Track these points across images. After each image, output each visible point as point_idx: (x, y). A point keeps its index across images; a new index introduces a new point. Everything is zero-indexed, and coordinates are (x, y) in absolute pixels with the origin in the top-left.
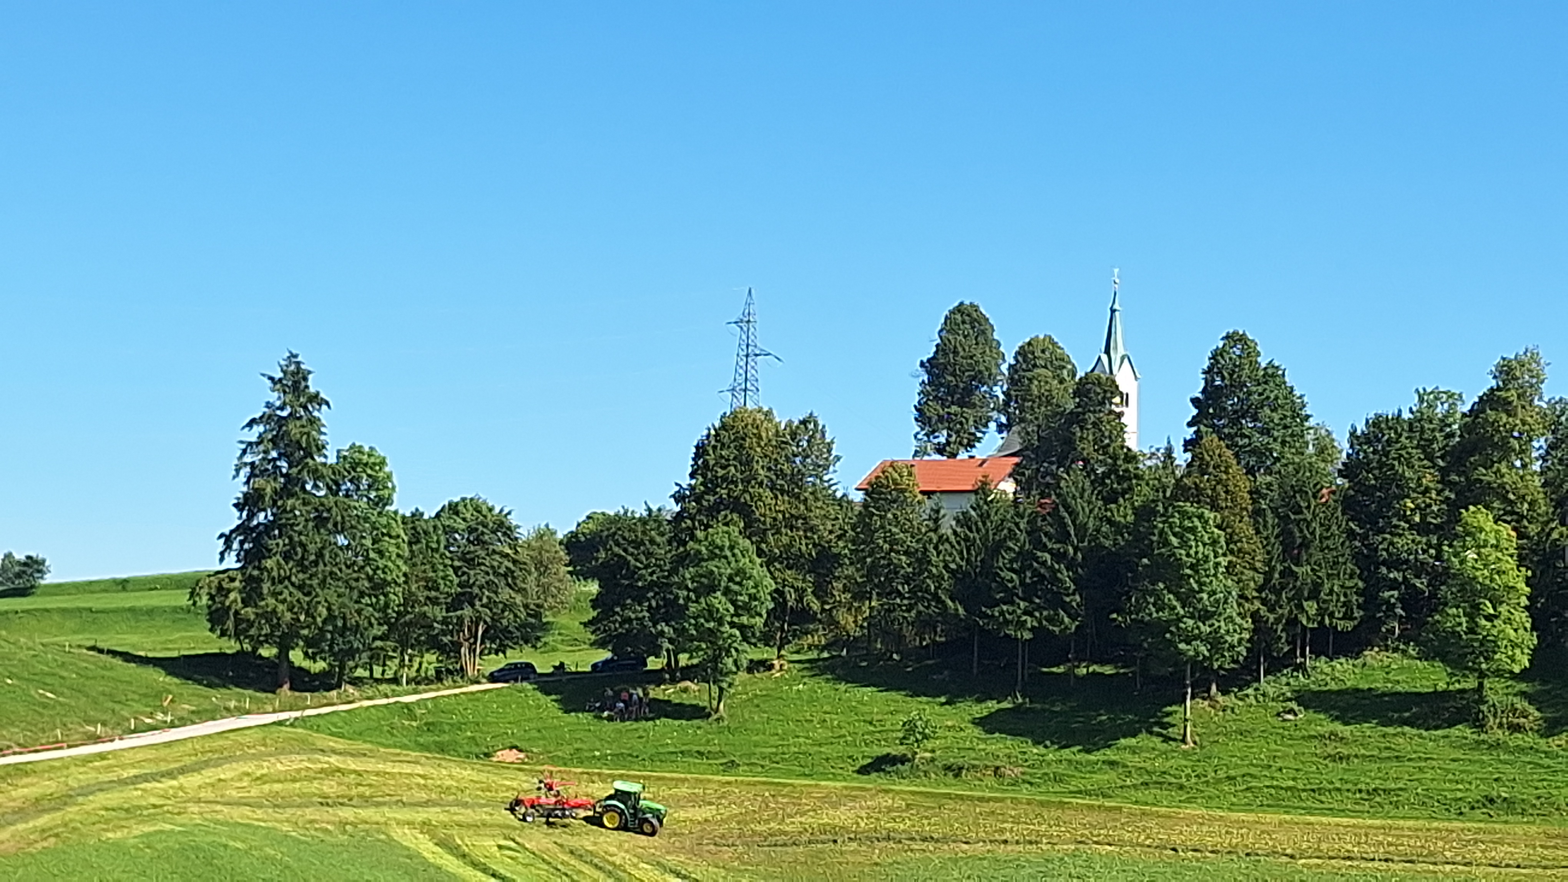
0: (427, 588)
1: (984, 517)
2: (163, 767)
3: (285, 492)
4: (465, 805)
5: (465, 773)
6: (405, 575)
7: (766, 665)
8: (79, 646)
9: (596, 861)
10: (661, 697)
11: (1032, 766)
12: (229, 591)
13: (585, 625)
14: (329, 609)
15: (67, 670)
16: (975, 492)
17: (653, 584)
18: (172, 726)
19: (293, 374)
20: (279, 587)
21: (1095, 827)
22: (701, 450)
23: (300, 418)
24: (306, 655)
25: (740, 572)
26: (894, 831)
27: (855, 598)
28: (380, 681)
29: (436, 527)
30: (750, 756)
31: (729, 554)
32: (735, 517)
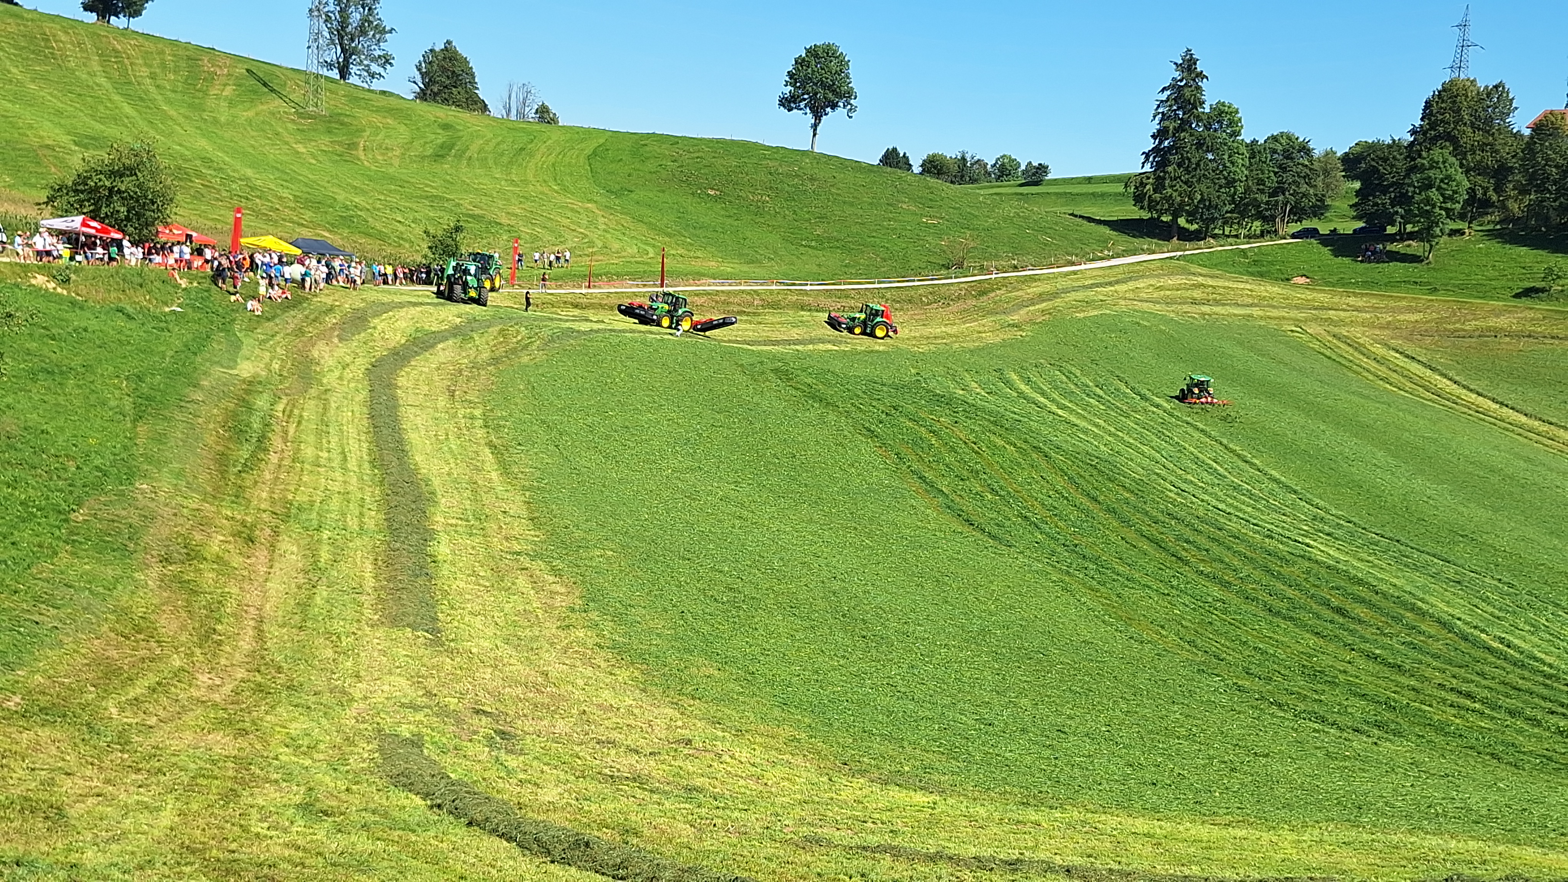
0: (1258, 184)
2: (1107, 280)
3: (1180, 129)
4: (1274, 307)
5: (1274, 289)
6: (1246, 176)
7: (1459, 232)
8: (1065, 213)
9: (1348, 341)
10: (1394, 249)
12: (1147, 184)
13: (1351, 206)
14: (1201, 195)
15: (1057, 225)
17: (1393, 184)
18: (1113, 257)
19: (1188, 61)
20: (1174, 183)
22: (1428, 104)
23: (1191, 86)
24: (1187, 221)
25: (1449, 177)
26: (1534, 331)
27: (1520, 193)
28: (1228, 236)
29: (1265, 149)
30: (1446, 285)
31: (1442, 166)
32: (1448, 144)
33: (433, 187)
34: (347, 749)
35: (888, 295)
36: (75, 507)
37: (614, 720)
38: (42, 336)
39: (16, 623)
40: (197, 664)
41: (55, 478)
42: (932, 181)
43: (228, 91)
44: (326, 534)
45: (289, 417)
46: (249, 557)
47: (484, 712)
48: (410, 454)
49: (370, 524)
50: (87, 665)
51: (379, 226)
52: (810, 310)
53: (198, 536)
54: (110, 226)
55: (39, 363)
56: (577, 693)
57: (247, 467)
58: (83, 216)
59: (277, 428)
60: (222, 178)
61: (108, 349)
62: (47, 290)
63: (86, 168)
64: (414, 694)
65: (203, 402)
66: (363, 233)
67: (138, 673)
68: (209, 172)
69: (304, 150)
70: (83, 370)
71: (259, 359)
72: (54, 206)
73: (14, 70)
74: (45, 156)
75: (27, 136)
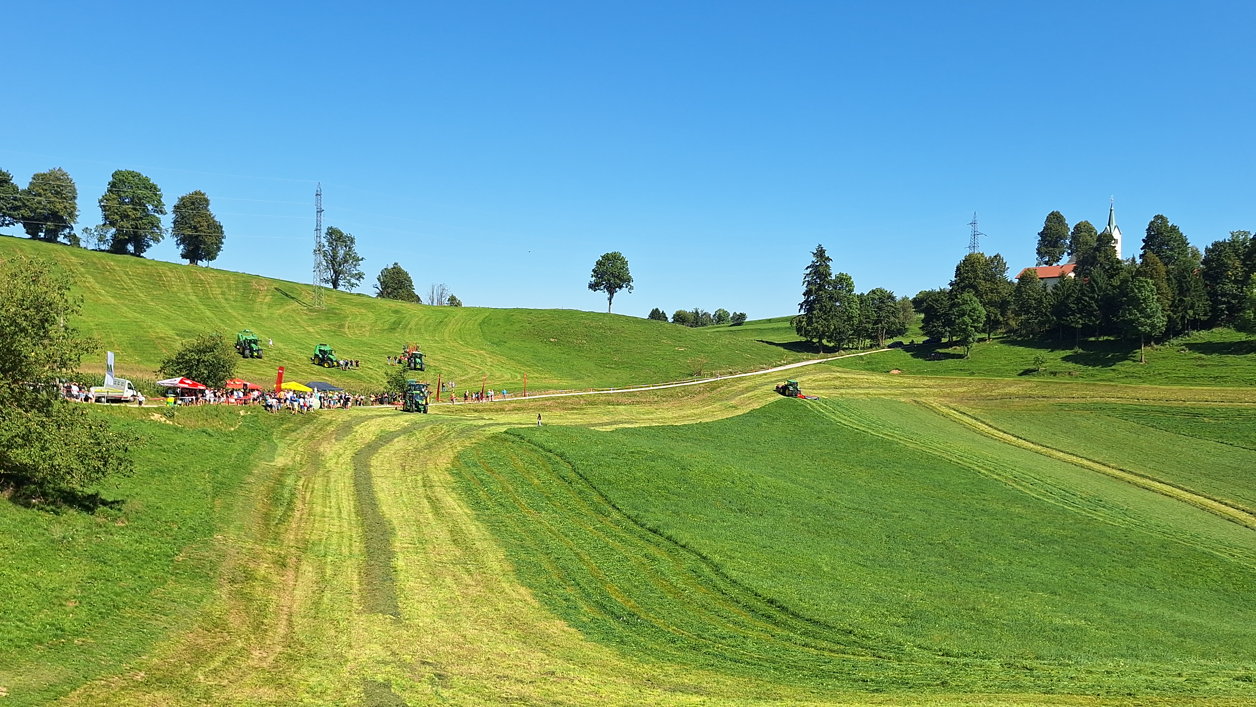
0: (866, 318)
1: (1063, 286)
3: (819, 289)
4: (882, 388)
5: (881, 378)
6: (859, 314)
7: (983, 340)
8: (758, 341)
10: (947, 352)
11: (1083, 372)
12: (803, 321)
13: (920, 328)
14: (835, 326)
15: (753, 347)
16: (1059, 277)
17: (943, 314)
18: (786, 364)
19: (820, 251)
20: (818, 320)
21: (1107, 392)
22: (958, 269)
23: (823, 265)
24: (828, 341)
25: (974, 309)
26: (1032, 394)
27: (1016, 315)
28: (852, 349)
29: (868, 298)
30: (979, 370)
31: (969, 302)
32: (971, 290)
34: (345, 692)
35: (658, 393)
36: (177, 552)
37: (507, 662)
38: (157, 450)
39: (142, 627)
40: (253, 645)
41: (165, 535)
42: (679, 326)
43: (268, 299)
44: (329, 559)
45: (306, 489)
46: (283, 576)
47: (428, 663)
48: (379, 506)
49: (356, 551)
50: (185, 650)
52: (613, 405)
53: (252, 565)
54: (199, 382)
55: (156, 467)
56: (484, 647)
57: (281, 521)
58: (182, 377)
59: (299, 496)
61: (197, 455)
62: (160, 422)
63: (185, 349)
64: (384, 654)
65: (254, 483)
67: (216, 653)
69: (312, 330)
70: (182, 469)
71: (288, 455)
72: (164, 372)
73: (140, 295)
74: (159, 343)
75: (149, 332)
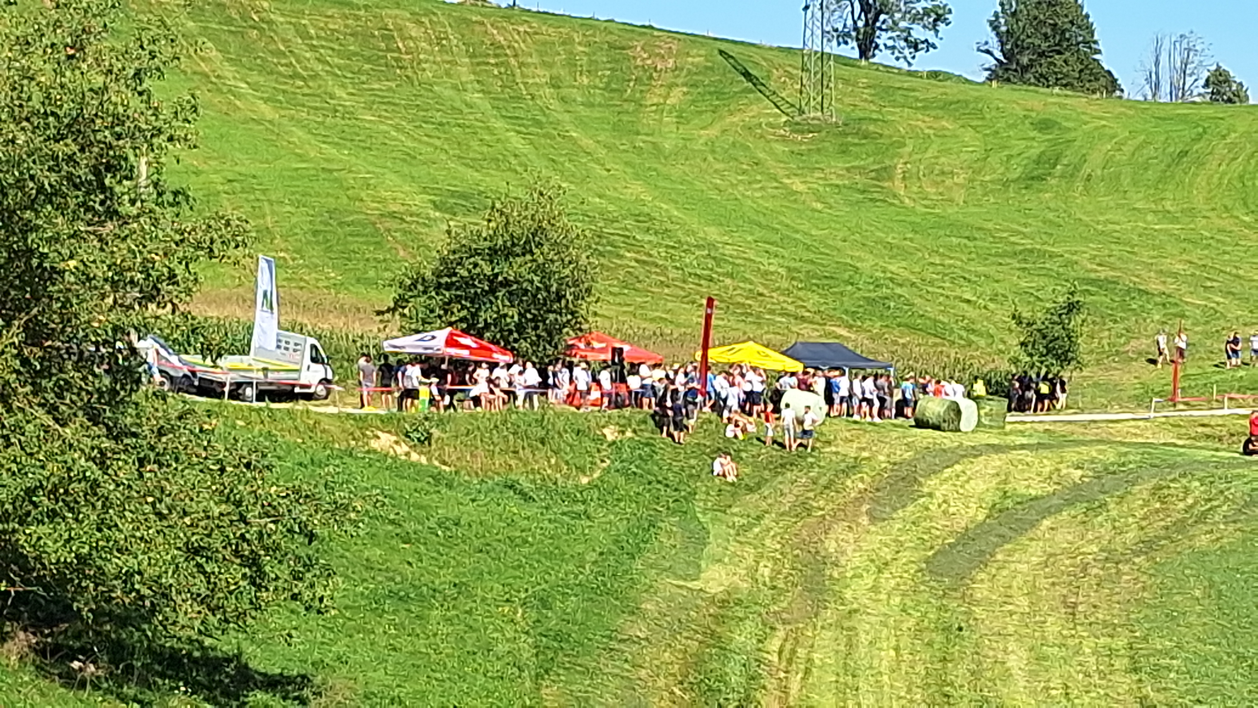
33: (1025, 236)
38: (389, 537)
43: (676, 98)
45: (790, 661)
51: (931, 310)
54: (492, 343)
55: (386, 583)
58: (449, 329)
59: (770, 683)
60: (667, 246)
61: (492, 553)
62: (395, 457)
63: (453, 247)
65: (645, 639)
66: (907, 326)
68: (647, 238)
70: (454, 592)
71: (737, 559)
72: (403, 315)
73: (340, 92)
74: (389, 230)
75: (362, 200)
